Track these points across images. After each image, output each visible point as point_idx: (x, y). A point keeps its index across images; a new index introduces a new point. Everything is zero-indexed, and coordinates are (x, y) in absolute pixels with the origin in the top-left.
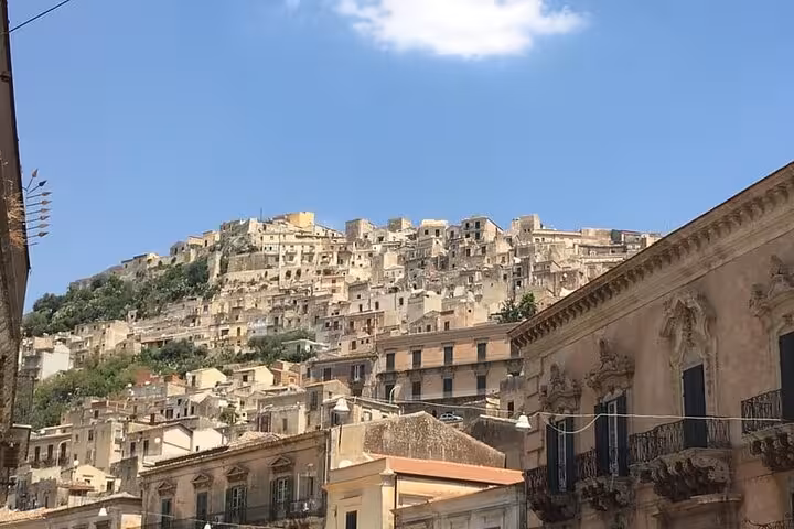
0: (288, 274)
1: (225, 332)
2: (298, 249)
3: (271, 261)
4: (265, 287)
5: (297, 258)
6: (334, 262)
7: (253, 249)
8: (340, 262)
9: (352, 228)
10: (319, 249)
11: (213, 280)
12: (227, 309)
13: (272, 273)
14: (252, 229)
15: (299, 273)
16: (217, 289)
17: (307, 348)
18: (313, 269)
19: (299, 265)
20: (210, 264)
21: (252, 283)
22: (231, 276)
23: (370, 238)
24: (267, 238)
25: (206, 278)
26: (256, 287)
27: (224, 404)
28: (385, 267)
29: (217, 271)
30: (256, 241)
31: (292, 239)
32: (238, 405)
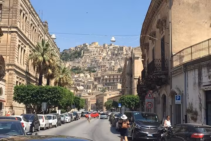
0: (94, 54)
1: (84, 65)
2: (95, 50)
3: (91, 52)
4: (90, 56)
5: (95, 51)
6: (101, 52)
7: (88, 50)
8: (102, 52)
9: (104, 45)
10: (98, 50)
11: (82, 55)
12: (84, 61)
13: (91, 54)
14: (88, 46)
15: (95, 54)
16: (82, 57)
17: (95, 70)
18: (97, 54)
19: (95, 53)
20: (81, 52)
21: (88, 56)
22: (85, 54)
23: (107, 47)
24: (90, 48)
25: (81, 54)
26: (89, 56)
27: (83, 81)
28: (109, 54)
29: (83, 53)
30: (89, 48)
31: (94, 48)
32: (85, 81)
